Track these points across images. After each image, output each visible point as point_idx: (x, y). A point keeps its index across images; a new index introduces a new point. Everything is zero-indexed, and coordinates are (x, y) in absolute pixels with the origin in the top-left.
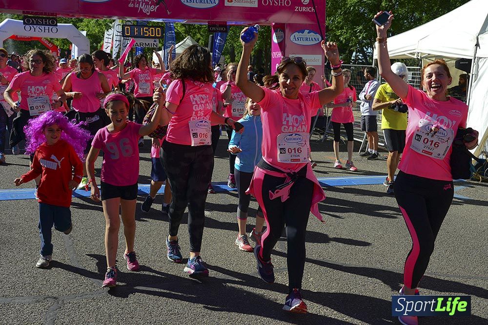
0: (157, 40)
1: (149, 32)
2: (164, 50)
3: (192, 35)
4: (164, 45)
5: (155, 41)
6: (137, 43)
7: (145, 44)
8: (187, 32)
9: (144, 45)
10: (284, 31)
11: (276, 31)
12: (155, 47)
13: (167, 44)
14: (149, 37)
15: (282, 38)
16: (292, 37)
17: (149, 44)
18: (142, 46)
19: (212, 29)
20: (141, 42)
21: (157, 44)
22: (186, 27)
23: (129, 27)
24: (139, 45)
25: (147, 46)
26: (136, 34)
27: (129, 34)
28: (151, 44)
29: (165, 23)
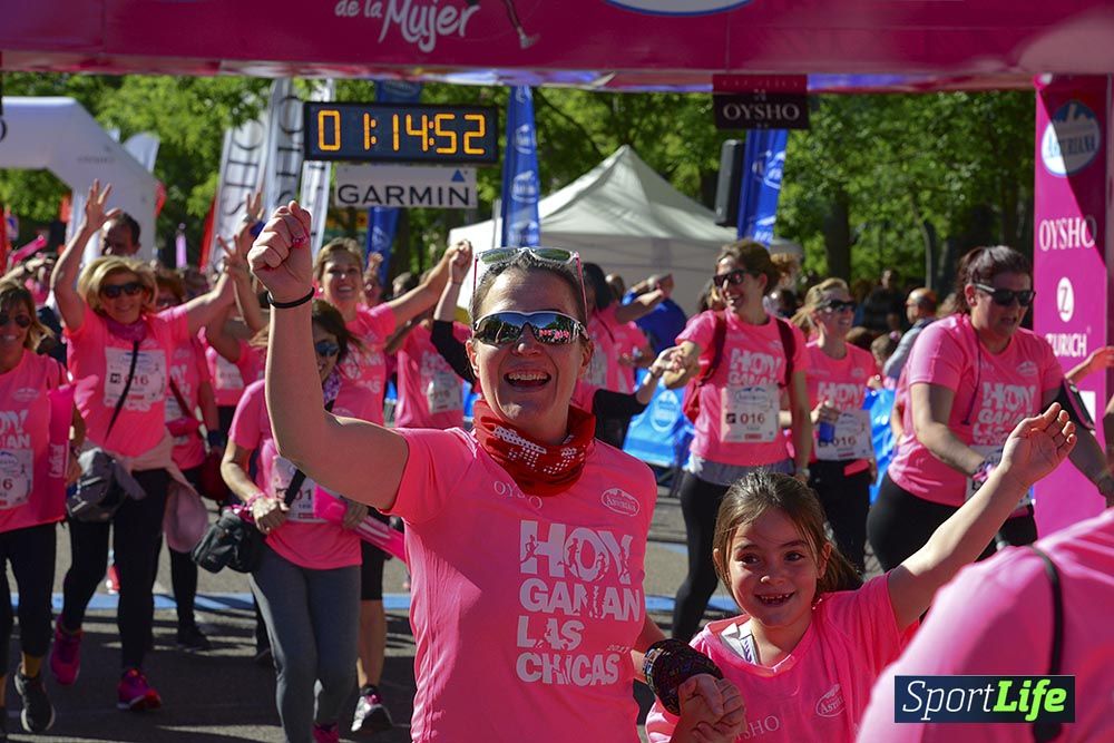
0: (470, 172)
1: (431, 133)
2: (504, 215)
3: (638, 143)
4: (504, 193)
5: (458, 177)
6: (372, 189)
7: (413, 190)
8: (619, 129)
9: (406, 198)
12: (458, 204)
14: (432, 159)
17: (428, 190)
18: (394, 203)
19: (732, 112)
20: (390, 183)
21: (467, 190)
22: (610, 105)
23: (336, 113)
24: (382, 196)
25: (421, 200)
26: (367, 146)
27: (336, 147)
28: (440, 190)
29: (508, 90)
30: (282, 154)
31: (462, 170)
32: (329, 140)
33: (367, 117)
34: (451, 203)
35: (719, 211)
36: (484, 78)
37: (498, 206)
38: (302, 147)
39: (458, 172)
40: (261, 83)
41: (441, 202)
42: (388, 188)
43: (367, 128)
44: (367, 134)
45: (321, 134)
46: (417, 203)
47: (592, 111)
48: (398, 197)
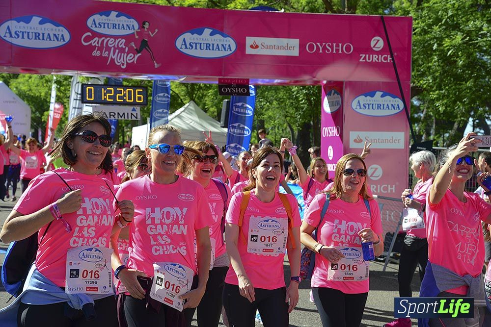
0: (138, 108)
1: (125, 95)
2: (151, 123)
3: (197, 100)
5: (134, 110)
6: (105, 113)
7: (118, 113)
8: (189, 95)
9: (116, 116)
10: (341, 93)
11: (328, 94)
12: (134, 118)
13: (155, 115)
14: (125, 104)
15: (338, 104)
16: (354, 104)
17: (124, 114)
18: (112, 118)
19: (225, 90)
20: (111, 111)
21: (137, 114)
22: (187, 87)
23: (92, 88)
24: (108, 116)
25: (121, 117)
26: (103, 99)
27: (93, 99)
28: (128, 114)
29: (153, 81)
30: (75, 101)
31: (135, 108)
32: (90, 97)
33: (103, 89)
34: (131, 118)
35: (222, 122)
36: (143, 77)
37: (148, 119)
38: (81, 99)
39: (134, 108)
40: (68, 77)
41: (128, 118)
42: (110, 113)
43: (103, 93)
44: (103, 95)
45: (87, 95)
46: (120, 118)
47: (180, 89)
48: (114, 116)
